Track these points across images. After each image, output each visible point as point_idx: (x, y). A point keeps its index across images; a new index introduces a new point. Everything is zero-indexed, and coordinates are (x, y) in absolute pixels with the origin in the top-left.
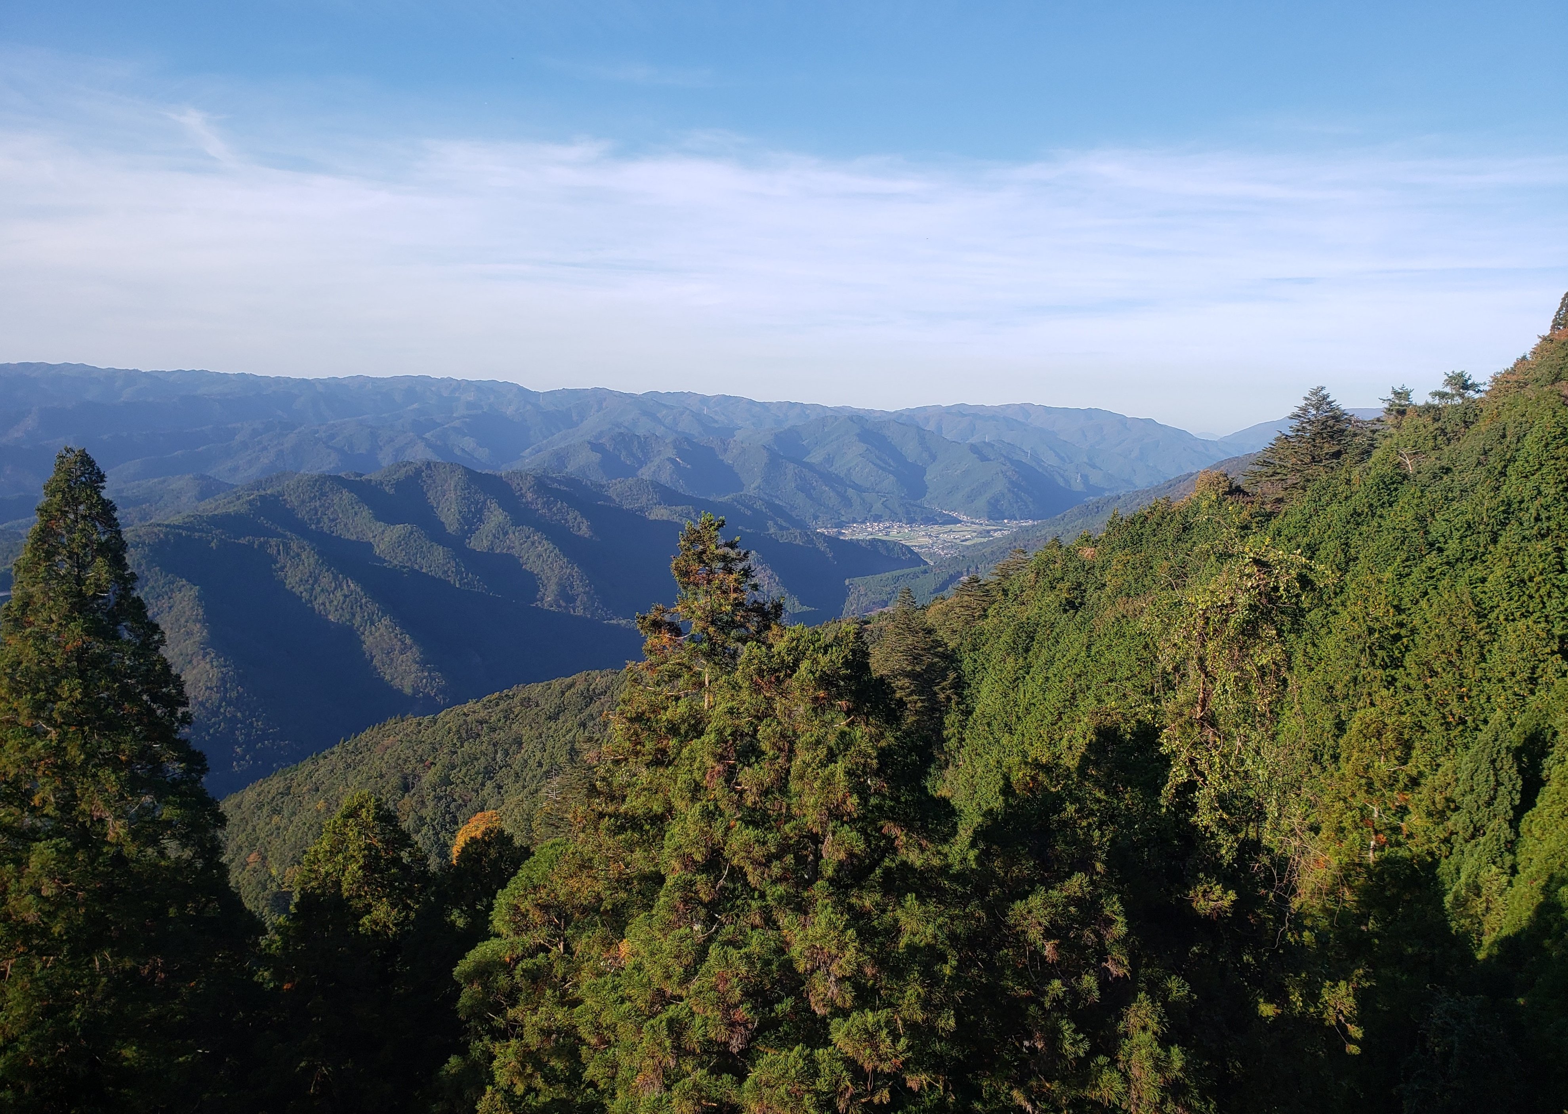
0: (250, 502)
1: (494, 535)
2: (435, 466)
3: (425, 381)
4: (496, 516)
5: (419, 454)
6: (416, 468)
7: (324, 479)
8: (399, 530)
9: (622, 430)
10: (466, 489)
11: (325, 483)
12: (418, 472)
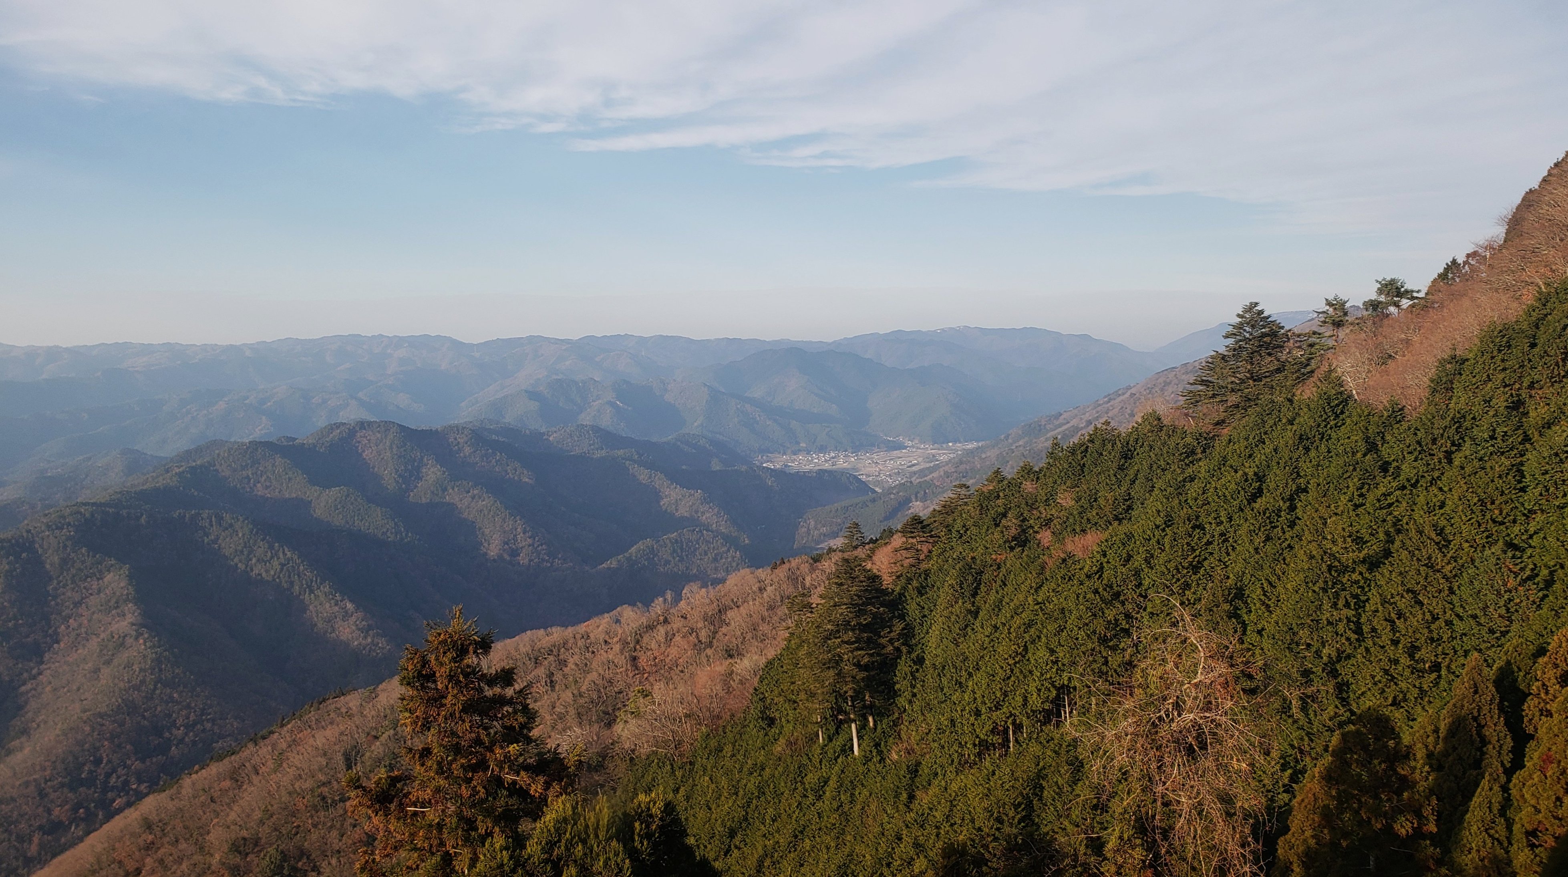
0: (179, 474)
1: (433, 492)
2: (369, 425)
3: (356, 340)
4: (432, 472)
5: (351, 414)
6: (349, 429)
7: (255, 445)
8: (334, 492)
9: (560, 377)
10: (402, 447)
11: (256, 450)
12: (352, 433)
